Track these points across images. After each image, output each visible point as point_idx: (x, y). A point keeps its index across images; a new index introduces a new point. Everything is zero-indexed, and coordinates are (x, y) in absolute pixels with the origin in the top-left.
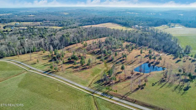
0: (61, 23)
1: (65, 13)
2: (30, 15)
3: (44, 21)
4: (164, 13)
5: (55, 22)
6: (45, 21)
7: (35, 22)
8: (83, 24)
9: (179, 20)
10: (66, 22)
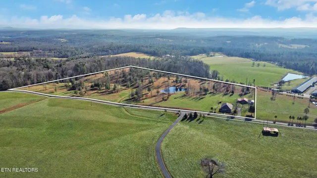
0: (63, 53)
1: (61, 40)
3: (34, 51)
5: (53, 51)
6: (37, 51)
10: (68, 51)
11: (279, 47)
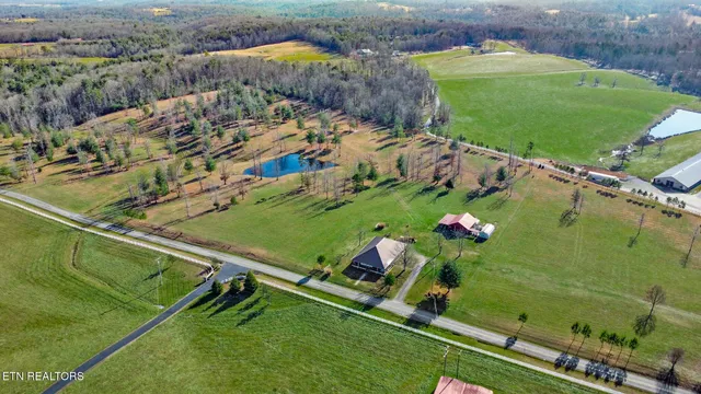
0: (120, 47)
1: (157, 10)
2: (23, 16)
3: (62, 40)
4: (501, 6)
5: (101, 41)
6: (66, 40)
7: (27, 42)
8: (198, 46)
9: (521, 30)
10: (138, 40)
11: (689, 24)
